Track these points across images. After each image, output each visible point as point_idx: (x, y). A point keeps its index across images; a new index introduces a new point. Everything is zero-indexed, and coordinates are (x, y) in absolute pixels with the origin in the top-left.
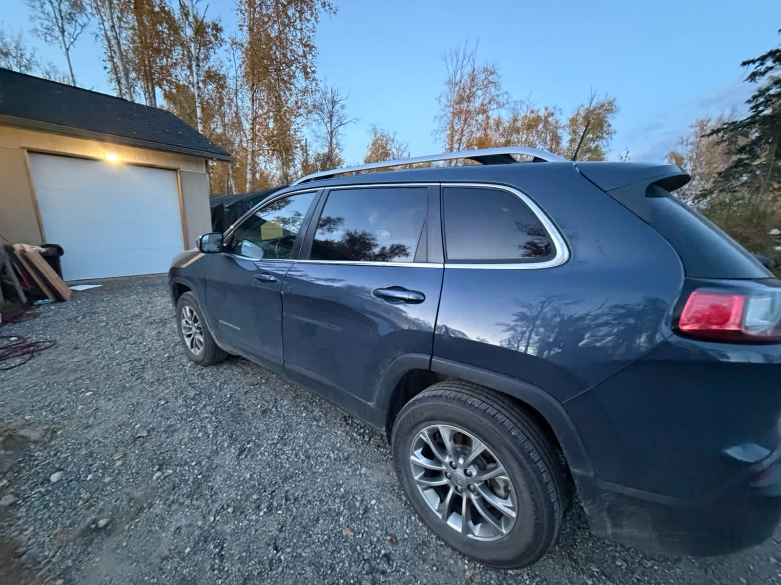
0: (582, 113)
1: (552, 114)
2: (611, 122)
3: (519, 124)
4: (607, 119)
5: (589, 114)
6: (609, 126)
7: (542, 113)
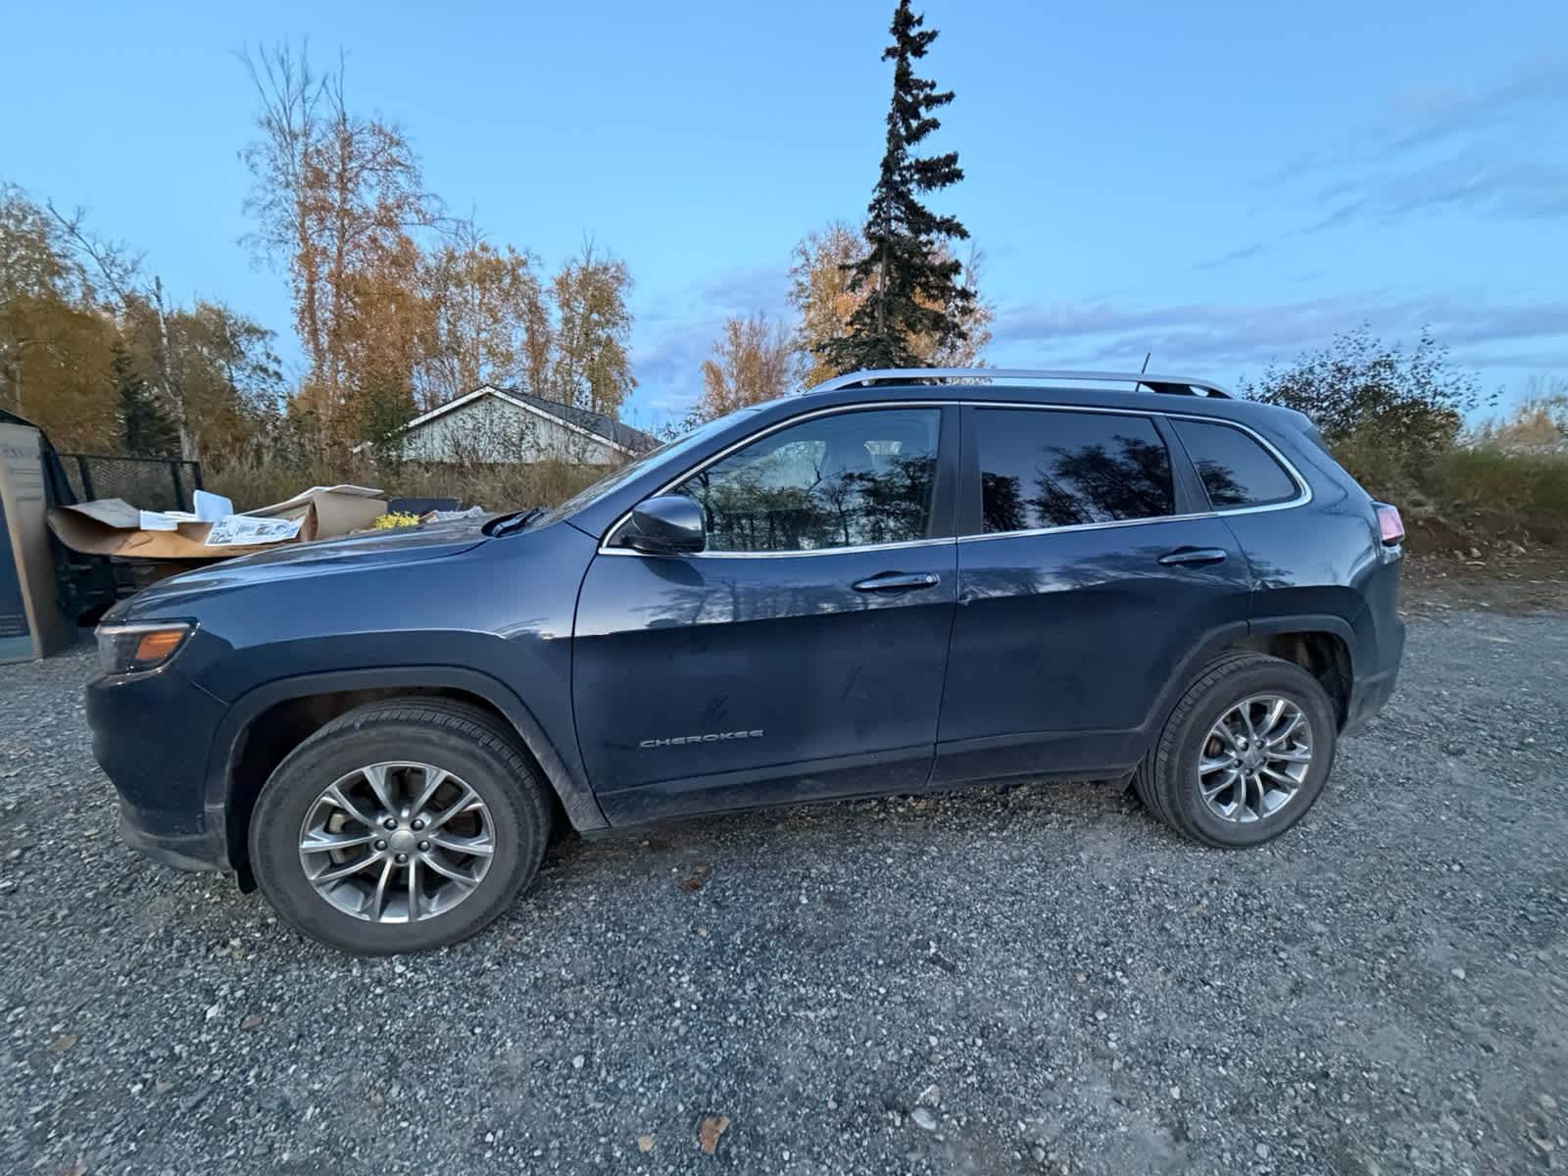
0: (576, 274)
1: (524, 263)
2: (624, 301)
3: (461, 267)
4: (617, 293)
5: (587, 278)
6: (623, 305)
7: (505, 256)
